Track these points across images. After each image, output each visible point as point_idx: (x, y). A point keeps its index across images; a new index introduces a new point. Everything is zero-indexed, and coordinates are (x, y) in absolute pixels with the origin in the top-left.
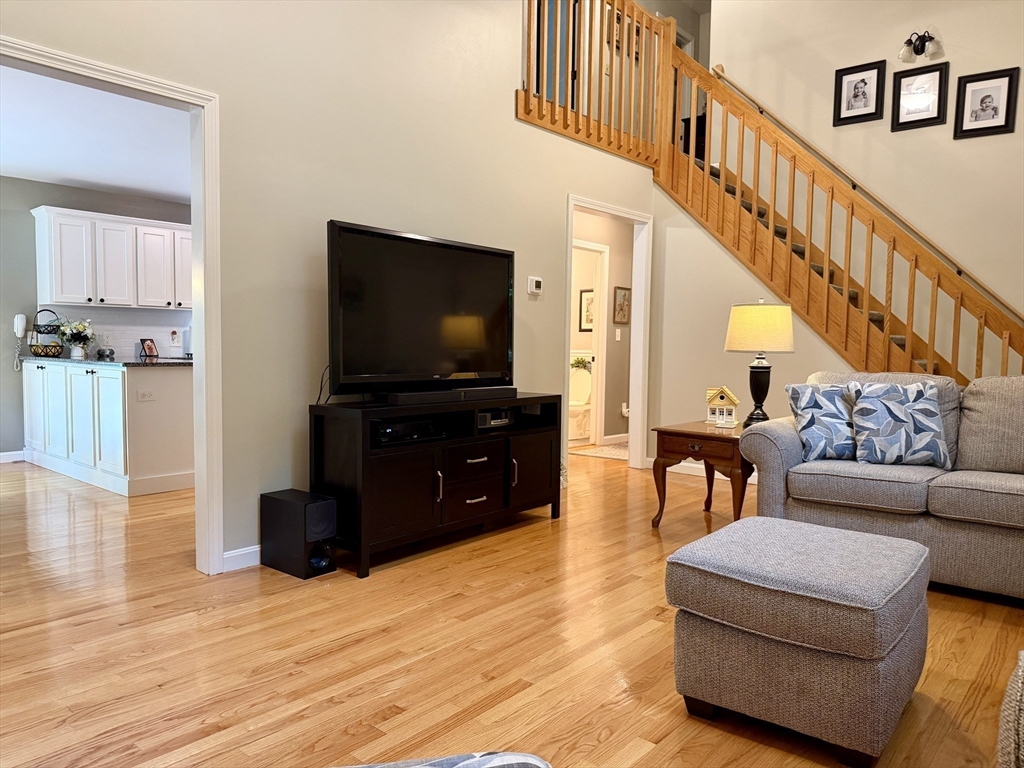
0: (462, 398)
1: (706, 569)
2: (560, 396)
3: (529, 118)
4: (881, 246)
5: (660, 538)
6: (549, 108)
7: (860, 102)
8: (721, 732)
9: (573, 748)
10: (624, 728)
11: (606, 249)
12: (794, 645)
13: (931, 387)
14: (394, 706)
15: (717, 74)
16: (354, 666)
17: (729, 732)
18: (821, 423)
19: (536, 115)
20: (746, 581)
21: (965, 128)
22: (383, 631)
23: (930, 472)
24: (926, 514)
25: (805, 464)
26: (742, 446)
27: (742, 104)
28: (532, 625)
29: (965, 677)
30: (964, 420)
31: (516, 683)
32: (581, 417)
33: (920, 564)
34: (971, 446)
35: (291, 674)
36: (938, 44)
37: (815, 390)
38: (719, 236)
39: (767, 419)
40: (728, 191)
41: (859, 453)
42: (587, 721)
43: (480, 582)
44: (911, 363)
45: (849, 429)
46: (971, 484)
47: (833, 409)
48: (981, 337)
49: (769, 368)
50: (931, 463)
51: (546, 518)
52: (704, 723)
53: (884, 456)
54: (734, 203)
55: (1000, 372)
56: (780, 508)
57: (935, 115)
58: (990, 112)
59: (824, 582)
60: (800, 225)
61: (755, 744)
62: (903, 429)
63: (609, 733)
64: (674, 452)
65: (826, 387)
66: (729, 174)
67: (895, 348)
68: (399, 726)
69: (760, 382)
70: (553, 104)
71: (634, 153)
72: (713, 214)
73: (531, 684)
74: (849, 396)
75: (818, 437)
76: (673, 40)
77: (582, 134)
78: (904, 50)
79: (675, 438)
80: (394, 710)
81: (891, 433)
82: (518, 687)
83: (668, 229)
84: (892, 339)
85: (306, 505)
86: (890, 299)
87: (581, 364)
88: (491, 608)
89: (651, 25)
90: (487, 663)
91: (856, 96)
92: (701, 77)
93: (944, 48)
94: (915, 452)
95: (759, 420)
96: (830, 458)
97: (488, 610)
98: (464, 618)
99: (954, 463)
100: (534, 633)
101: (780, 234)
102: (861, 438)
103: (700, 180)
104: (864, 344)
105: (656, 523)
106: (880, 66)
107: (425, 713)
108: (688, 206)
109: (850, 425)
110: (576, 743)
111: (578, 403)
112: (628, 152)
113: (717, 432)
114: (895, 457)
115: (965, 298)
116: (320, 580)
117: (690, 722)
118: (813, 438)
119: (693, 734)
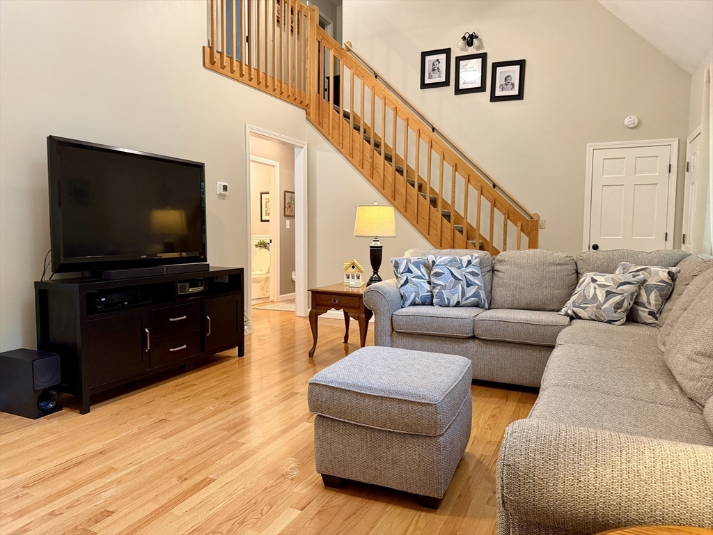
0: (165, 273)
1: (334, 385)
2: (243, 269)
3: (213, 67)
4: (448, 169)
5: (314, 364)
6: (229, 62)
7: (436, 75)
8: (346, 496)
9: (243, 522)
10: (279, 503)
11: (277, 164)
12: (389, 431)
13: (476, 258)
14: (105, 510)
15: (347, 48)
16: (74, 483)
17: (351, 495)
18: (412, 283)
19: (219, 66)
20: (359, 391)
21: (496, 95)
22: (100, 453)
23: (474, 311)
24: (474, 337)
25: (403, 309)
26: (364, 299)
27: (363, 70)
28: (217, 437)
29: (495, 439)
30: (495, 277)
31: (203, 481)
32: (263, 282)
33: (465, 371)
34: (500, 294)
35: (18, 497)
36: (480, 41)
37: (409, 261)
38: (351, 159)
39: (381, 280)
40: (355, 128)
41: (434, 301)
42: (253, 501)
43: (180, 409)
44: (467, 243)
45: (428, 285)
46: (498, 318)
47: (420, 274)
48: (505, 226)
49: (381, 247)
50: (476, 305)
51: (234, 357)
52: (335, 491)
53: (449, 302)
54: (359, 137)
55: (516, 248)
56: (388, 338)
57: (480, 86)
58: (510, 86)
59: (406, 388)
60: (400, 152)
61: (367, 500)
62: (460, 285)
63: (269, 507)
64: (322, 305)
65: (414, 259)
66: (355, 117)
67: (457, 233)
68: (108, 526)
69: (376, 256)
70: (231, 58)
71: (292, 98)
72: (346, 144)
73: (215, 480)
74: (428, 264)
75: (411, 293)
76: (317, 22)
77: (254, 82)
78: (461, 43)
79: (323, 296)
80: (105, 514)
81: (453, 288)
82: (204, 483)
83: (317, 152)
84: (456, 227)
85: (33, 361)
86: (454, 202)
87: (262, 245)
88: (187, 428)
89: (301, 10)
90: (181, 469)
91: (433, 70)
92: (336, 49)
93: (484, 43)
94: (467, 299)
95: (376, 281)
96: (418, 305)
97: (184, 429)
98: (165, 437)
99: (490, 305)
100: (219, 443)
101: (388, 158)
102: (436, 291)
103: (337, 120)
104: (439, 230)
105: (311, 354)
106: (447, 52)
107: (130, 513)
108: (330, 138)
109: (429, 283)
110: (245, 519)
111: (261, 273)
112: (288, 97)
113: (350, 290)
114: (455, 302)
115: (497, 202)
116: (48, 419)
117: (326, 491)
118: (407, 292)
119: (327, 500)
